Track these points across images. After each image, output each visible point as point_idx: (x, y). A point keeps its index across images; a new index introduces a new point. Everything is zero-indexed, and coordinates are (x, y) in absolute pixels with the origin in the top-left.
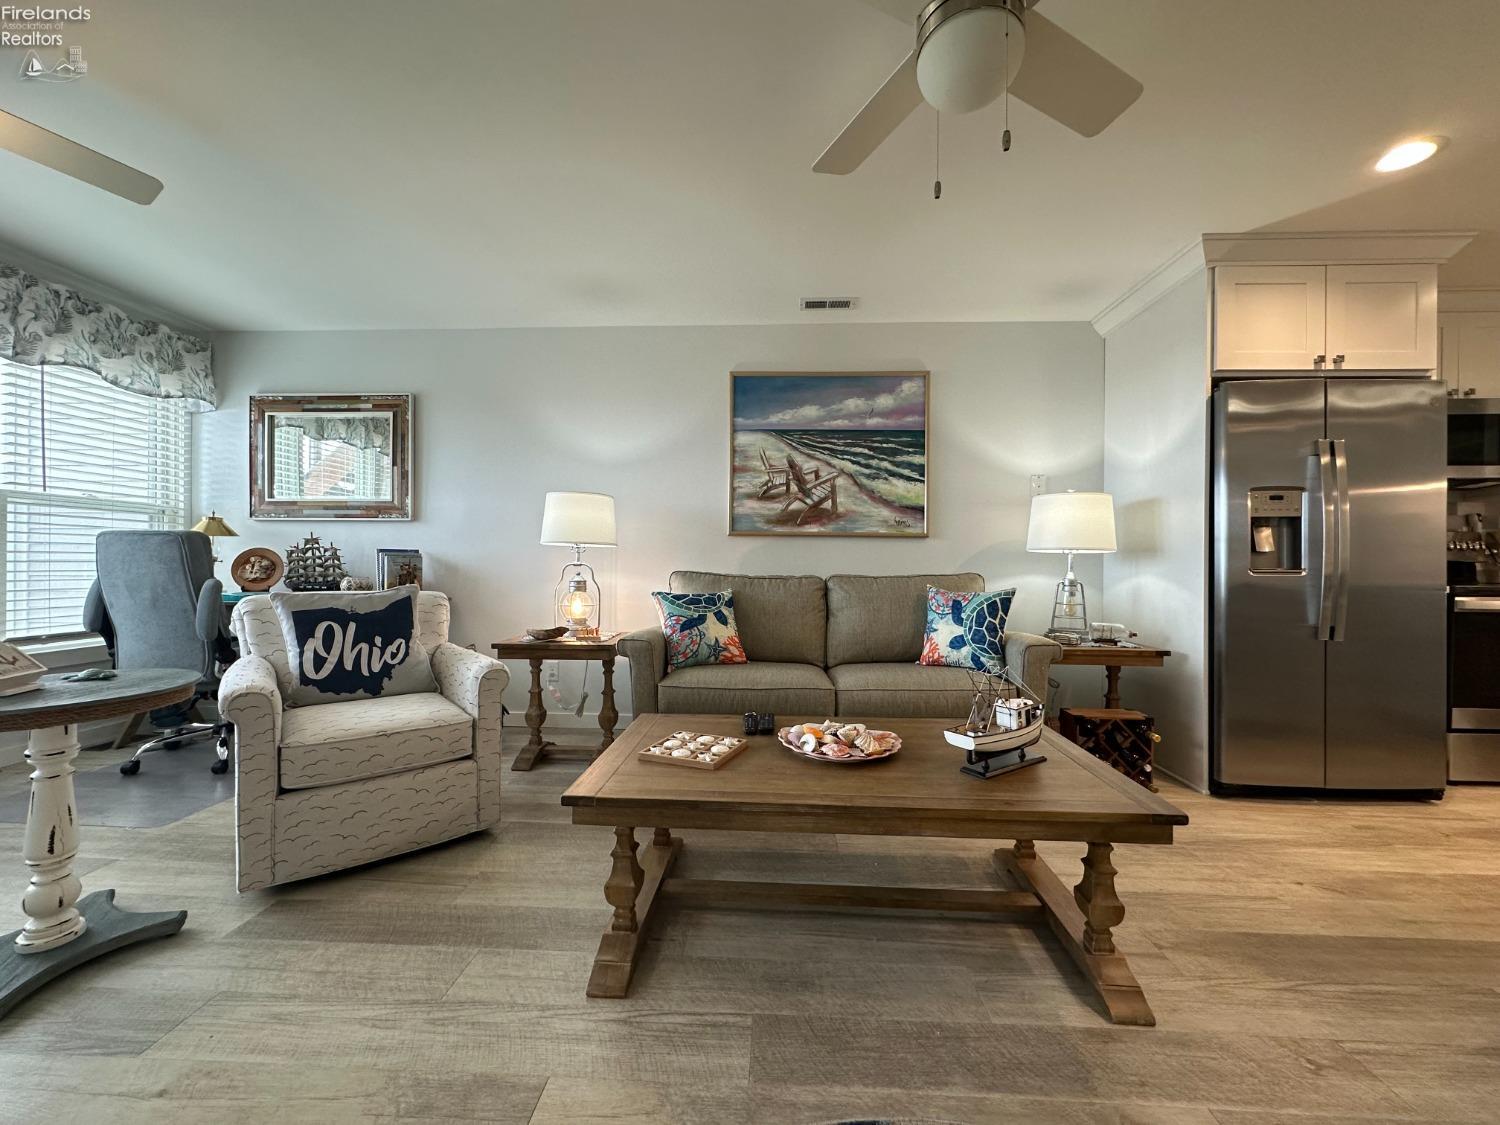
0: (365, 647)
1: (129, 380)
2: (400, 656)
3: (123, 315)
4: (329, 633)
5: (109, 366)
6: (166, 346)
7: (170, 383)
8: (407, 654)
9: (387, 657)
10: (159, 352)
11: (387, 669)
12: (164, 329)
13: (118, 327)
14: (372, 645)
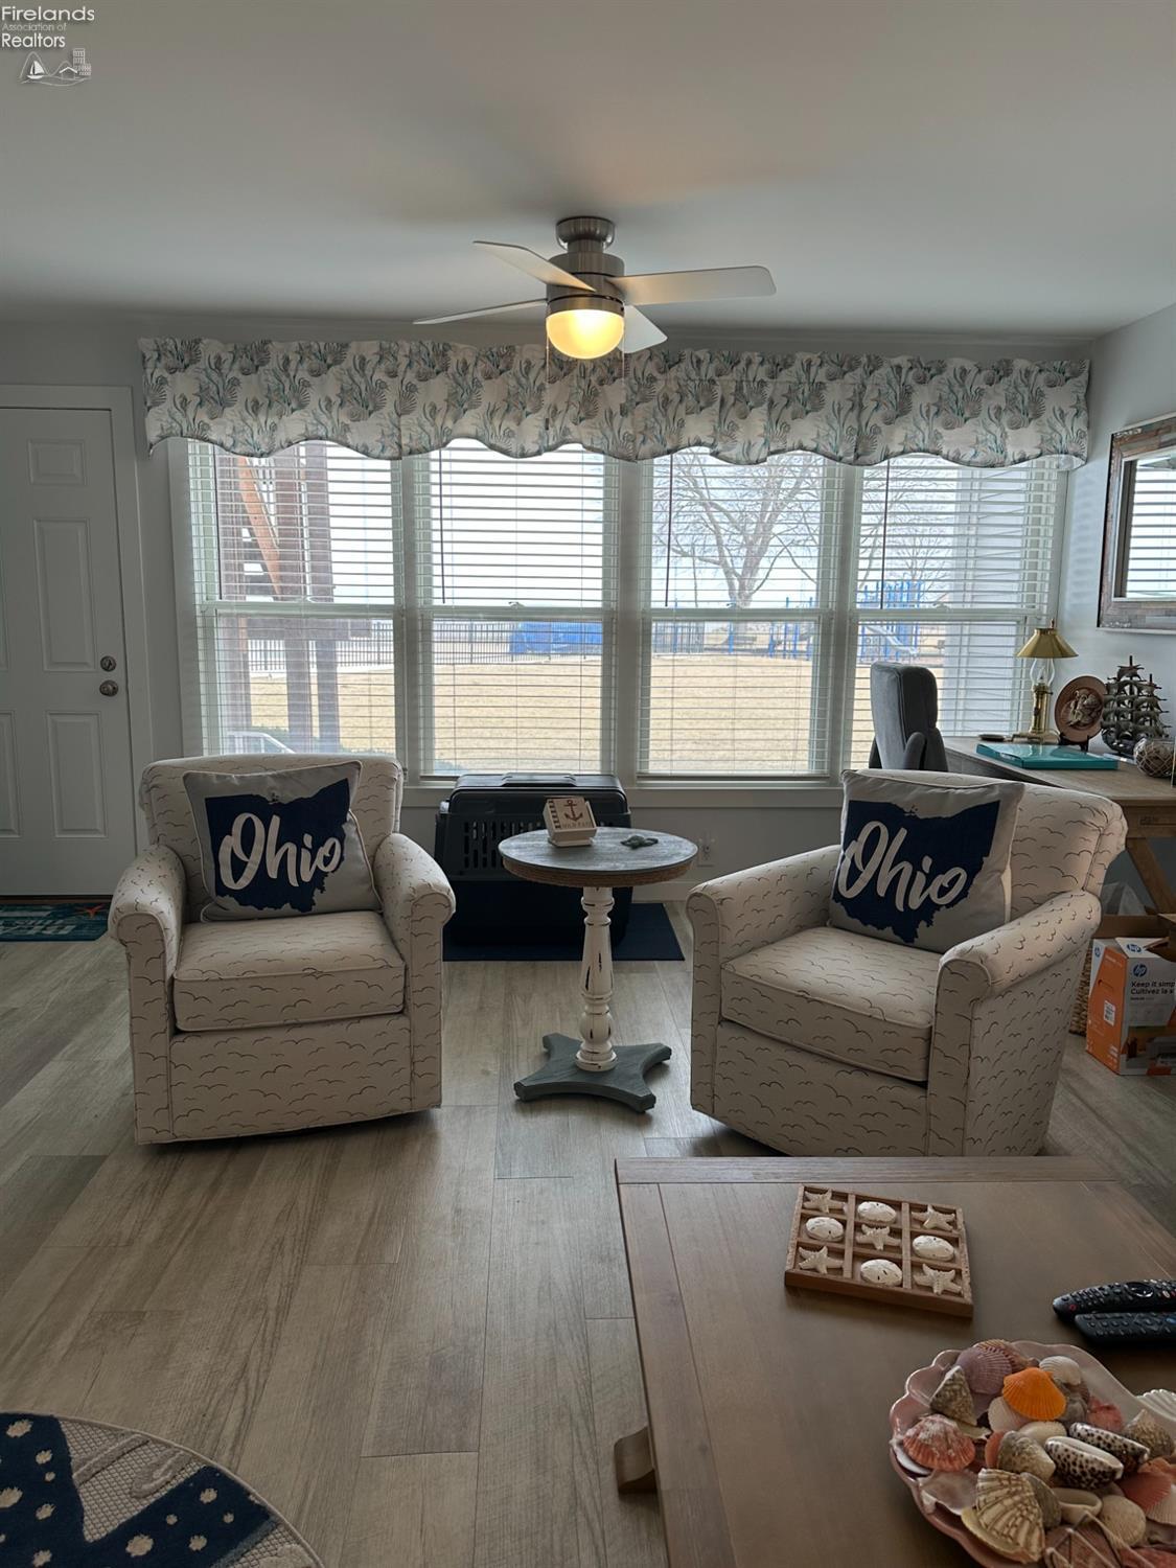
0: (907, 867)
1: (972, 452)
2: (953, 894)
3: (969, 365)
4: (874, 836)
5: (951, 440)
6: (1022, 388)
7: (1026, 439)
8: (964, 894)
9: (933, 890)
10: (1011, 401)
11: (929, 908)
12: (1020, 364)
13: (962, 386)
14: (917, 867)
